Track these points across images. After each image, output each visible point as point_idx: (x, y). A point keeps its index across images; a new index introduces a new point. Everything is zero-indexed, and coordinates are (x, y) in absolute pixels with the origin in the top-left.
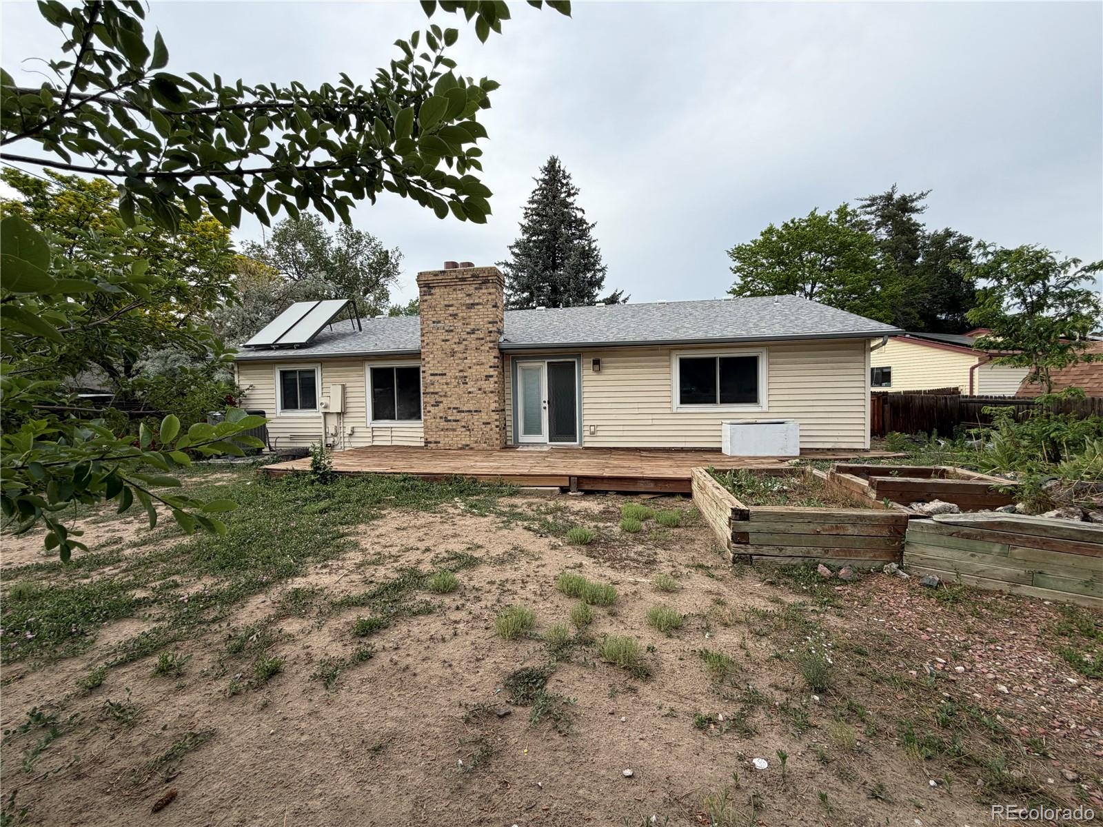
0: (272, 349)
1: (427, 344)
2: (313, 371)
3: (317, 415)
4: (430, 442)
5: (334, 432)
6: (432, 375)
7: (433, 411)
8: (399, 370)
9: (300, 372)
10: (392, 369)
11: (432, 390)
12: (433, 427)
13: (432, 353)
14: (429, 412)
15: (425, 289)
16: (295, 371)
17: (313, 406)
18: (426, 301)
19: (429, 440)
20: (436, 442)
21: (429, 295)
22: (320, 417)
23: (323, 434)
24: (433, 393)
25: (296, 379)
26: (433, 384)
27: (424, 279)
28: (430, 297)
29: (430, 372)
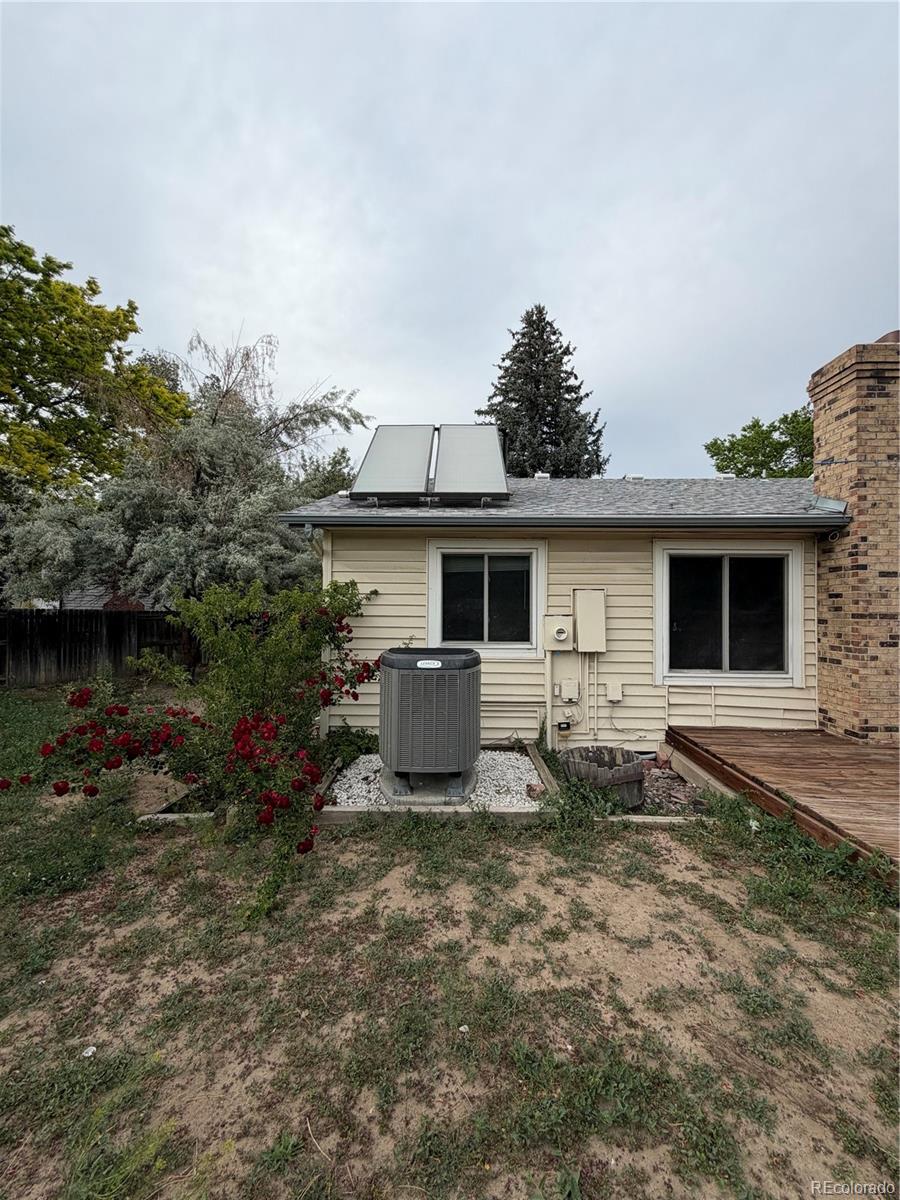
0: (424, 505)
1: (874, 505)
2: (526, 559)
3: (531, 655)
4: (875, 729)
5: (574, 696)
6: (883, 574)
7: (883, 658)
8: (737, 563)
9: (493, 558)
10: (716, 561)
11: (883, 610)
12: (884, 693)
13: (884, 525)
14: (874, 658)
15: (872, 382)
16: (481, 557)
17: (522, 634)
18: (873, 408)
19: (872, 723)
20: (888, 729)
21: (879, 396)
22: (541, 662)
23: (548, 698)
24: (884, 616)
25: (483, 573)
26: (884, 596)
27: (875, 359)
28: (883, 401)
29: (880, 568)
